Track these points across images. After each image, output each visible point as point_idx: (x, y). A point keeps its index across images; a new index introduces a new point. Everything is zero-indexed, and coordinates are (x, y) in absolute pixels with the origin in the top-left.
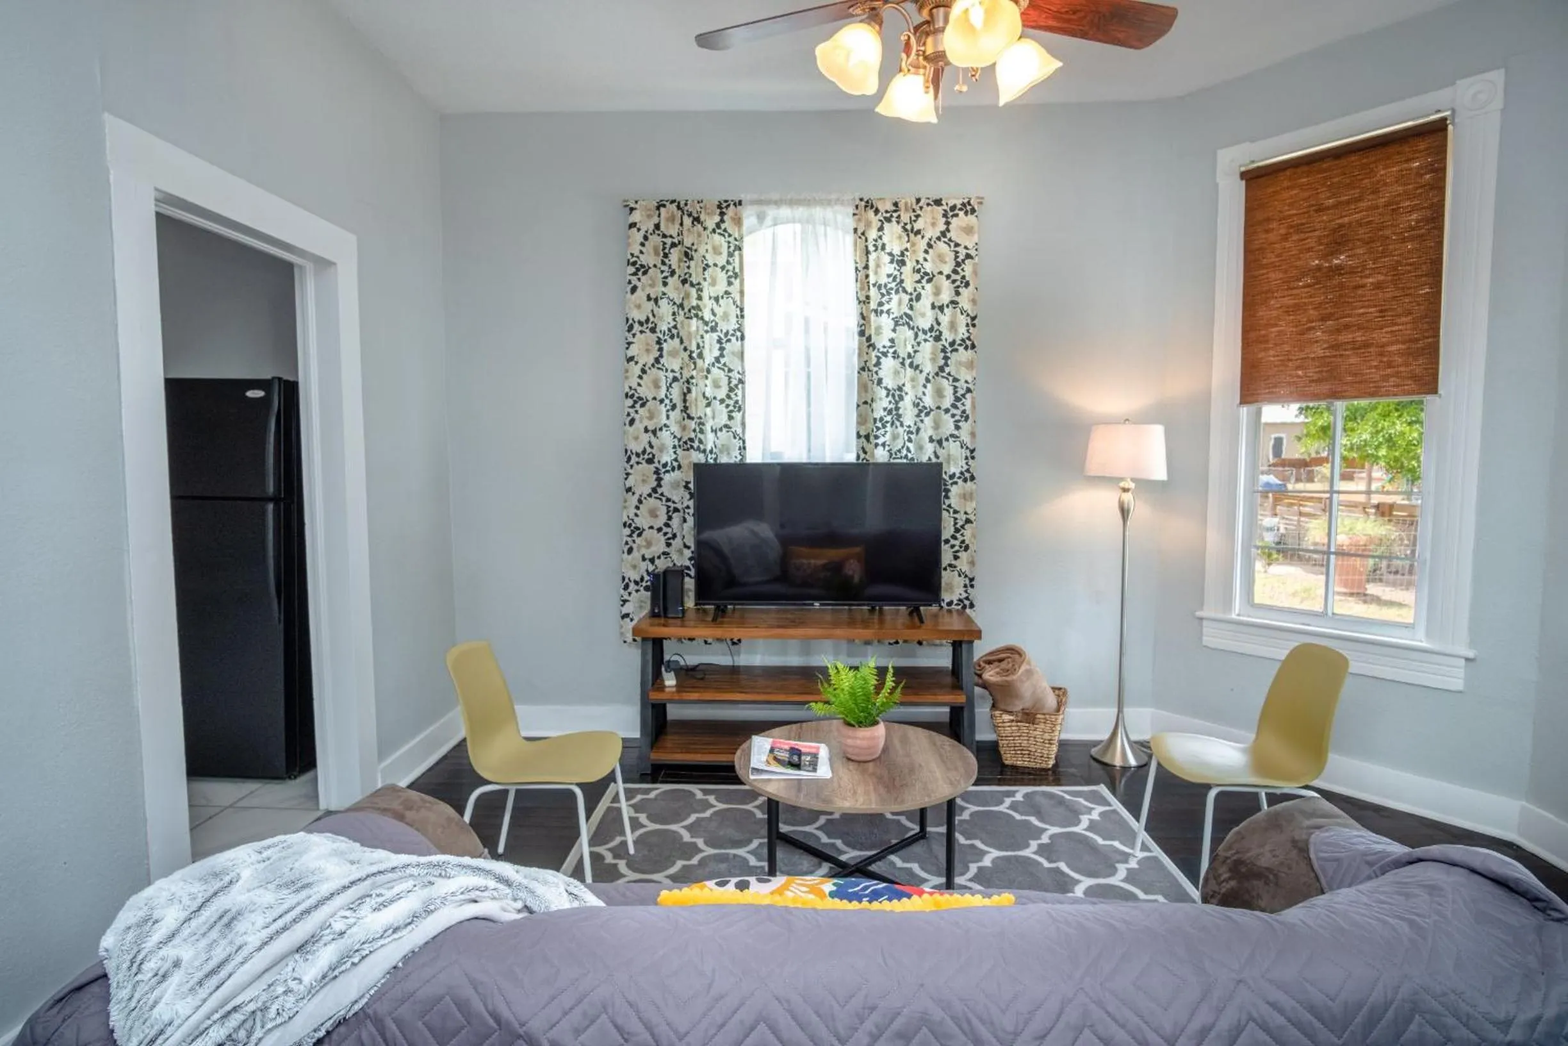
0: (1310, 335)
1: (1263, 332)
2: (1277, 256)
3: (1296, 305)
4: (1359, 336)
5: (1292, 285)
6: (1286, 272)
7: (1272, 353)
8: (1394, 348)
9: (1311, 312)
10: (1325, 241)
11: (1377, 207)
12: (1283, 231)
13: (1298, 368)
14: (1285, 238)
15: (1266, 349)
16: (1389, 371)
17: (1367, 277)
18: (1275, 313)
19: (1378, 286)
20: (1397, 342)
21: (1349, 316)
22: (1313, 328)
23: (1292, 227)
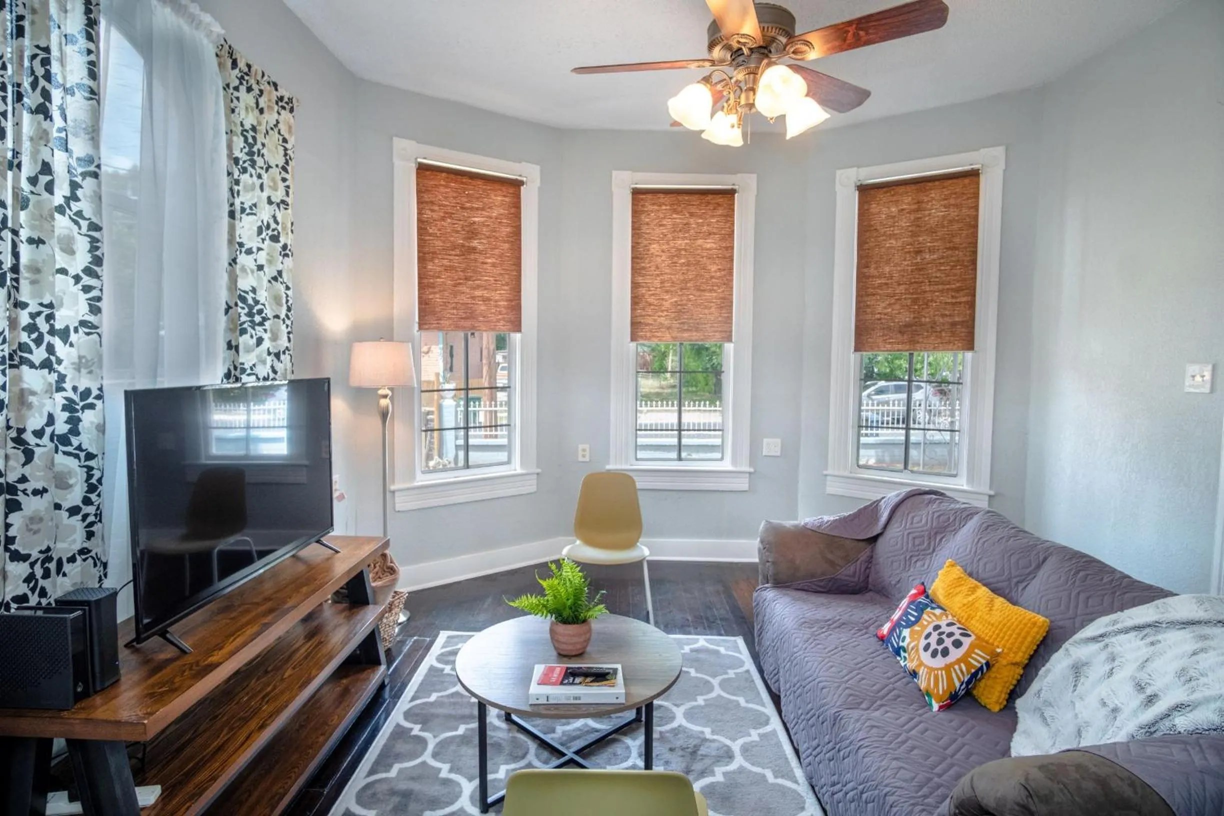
0: (460, 288)
1: (431, 281)
2: (439, 230)
3: (450, 266)
4: (486, 294)
5: (448, 252)
6: (444, 242)
7: (438, 296)
8: (502, 303)
9: (461, 273)
10: (467, 229)
11: (491, 218)
12: (442, 214)
13: (454, 308)
14: (443, 219)
15: (434, 293)
16: (500, 317)
17: (489, 258)
18: (438, 269)
19: (494, 265)
20: (502, 300)
21: (480, 280)
22: (460, 284)
23: (447, 213)
